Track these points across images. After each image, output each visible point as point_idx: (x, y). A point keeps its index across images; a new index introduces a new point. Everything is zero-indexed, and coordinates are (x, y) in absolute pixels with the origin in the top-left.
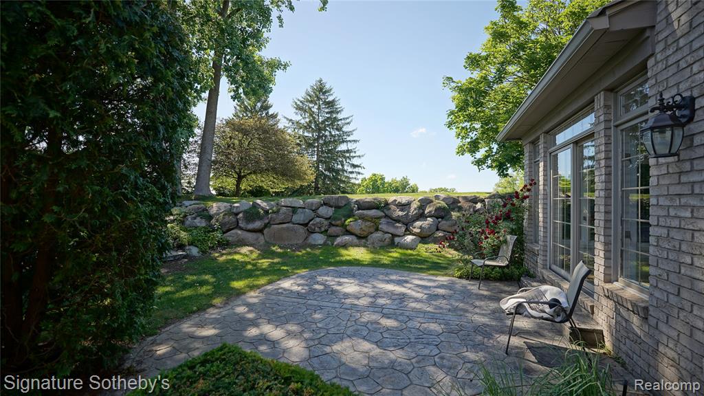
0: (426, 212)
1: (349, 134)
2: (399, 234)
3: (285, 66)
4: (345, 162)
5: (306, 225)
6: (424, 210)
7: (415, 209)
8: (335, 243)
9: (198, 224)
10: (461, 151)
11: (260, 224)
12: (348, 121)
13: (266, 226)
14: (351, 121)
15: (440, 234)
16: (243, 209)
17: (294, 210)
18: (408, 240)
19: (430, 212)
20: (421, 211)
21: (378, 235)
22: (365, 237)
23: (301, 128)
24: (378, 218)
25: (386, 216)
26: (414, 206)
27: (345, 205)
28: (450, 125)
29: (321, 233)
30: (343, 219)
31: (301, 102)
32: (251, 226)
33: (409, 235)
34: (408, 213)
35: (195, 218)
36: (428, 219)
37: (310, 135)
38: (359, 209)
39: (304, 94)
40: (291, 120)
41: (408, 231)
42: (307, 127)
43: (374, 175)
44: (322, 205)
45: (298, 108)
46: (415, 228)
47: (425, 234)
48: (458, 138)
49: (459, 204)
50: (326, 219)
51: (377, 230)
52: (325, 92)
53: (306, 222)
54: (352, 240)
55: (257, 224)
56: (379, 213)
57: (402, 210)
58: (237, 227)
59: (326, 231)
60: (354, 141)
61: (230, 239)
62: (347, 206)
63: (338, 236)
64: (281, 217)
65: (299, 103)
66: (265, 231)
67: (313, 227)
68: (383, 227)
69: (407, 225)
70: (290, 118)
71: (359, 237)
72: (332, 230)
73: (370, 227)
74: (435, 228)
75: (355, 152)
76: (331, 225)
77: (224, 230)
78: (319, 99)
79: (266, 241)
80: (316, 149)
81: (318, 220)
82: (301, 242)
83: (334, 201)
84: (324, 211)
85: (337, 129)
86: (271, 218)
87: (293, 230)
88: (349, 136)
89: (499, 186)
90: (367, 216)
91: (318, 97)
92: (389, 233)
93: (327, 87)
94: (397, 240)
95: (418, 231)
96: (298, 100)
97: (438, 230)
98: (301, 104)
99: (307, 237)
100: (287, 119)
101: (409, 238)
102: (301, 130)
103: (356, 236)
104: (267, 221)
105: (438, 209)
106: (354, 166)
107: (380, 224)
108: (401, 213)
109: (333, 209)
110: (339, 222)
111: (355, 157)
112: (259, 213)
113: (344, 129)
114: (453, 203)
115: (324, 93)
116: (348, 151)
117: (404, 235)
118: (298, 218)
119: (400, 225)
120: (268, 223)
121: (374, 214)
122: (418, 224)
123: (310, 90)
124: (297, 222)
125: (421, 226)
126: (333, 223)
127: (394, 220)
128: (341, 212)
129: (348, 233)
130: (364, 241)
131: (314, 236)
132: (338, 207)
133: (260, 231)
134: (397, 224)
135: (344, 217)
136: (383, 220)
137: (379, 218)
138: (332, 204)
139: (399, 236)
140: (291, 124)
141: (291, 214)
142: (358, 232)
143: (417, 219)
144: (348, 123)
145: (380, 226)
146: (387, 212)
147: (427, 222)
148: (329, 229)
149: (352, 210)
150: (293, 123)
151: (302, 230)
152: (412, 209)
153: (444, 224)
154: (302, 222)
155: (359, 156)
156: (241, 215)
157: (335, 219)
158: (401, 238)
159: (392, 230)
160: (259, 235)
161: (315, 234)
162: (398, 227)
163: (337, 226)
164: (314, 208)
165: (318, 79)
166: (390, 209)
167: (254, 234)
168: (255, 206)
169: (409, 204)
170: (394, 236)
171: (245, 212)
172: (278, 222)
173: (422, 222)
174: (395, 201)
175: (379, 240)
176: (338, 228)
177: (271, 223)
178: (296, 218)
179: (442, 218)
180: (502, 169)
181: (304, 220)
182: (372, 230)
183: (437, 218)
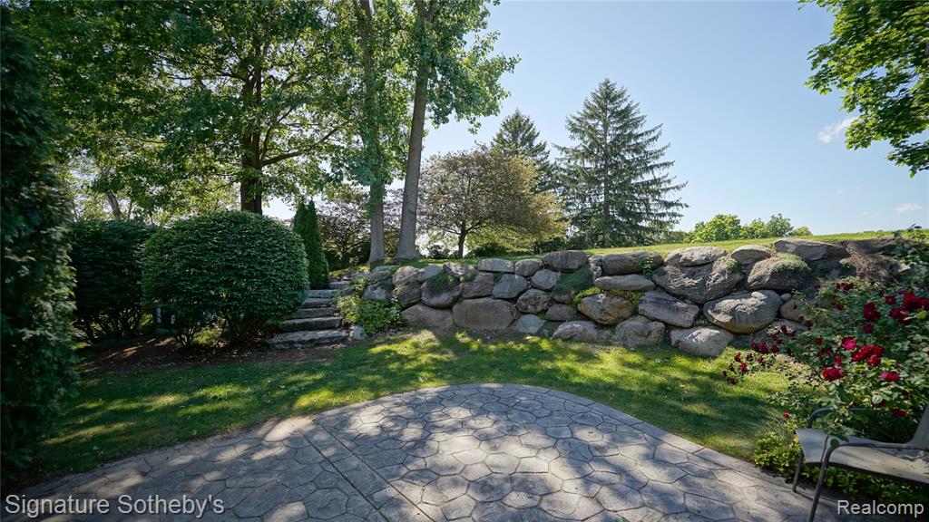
0: (750, 279)
1: (656, 155)
2: (680, 323)
3: (513, 63)
4: (650, 201)
5: (514, 300)
6: (746, 275)
7: (723, 273)
8: (556, 333)
9: (377, 297)
10: (860, 138)
11: (446, 298)
12: (653, 135)
13: (457, 300)
14: (660, 133)
16: (430, 276)
17: (497, 276)
18: (699, 337)
19: (760, 278)
20: (738, 277)
21: (637, 323)
22: (612, 326)
23: (577, 157)
24: (640, 291)
25: (657, 287)
26: (722, 265)
27: (580, 267)
28: (820, 81)
29: (537, 314)
30: (573, 292)
31: (578, 120)
32: (435, 301)
33: (705, 326)
34: (703, 283)
35: (375, 288)
36: (754, 294)
37: (593, 166)
38: (604, 273)
39: (582, 109)
40: (565, 148)
41: (702, 320)
42: (587, 154)
43: (721, 217)
44: (541, 268)
45: (575, 130)
46: (718, 312)
47: (742, 326)
48: (852, 108)
49: (843, 261)
50: (548, 291)
51: (635, 313)
52: (614, 99)
53: (513, 296)
54: (585, 330)
55: (444, 298)
56: (643, 281)
57: (692, 276)
58: (420, 302)
59: (544, 311)
60: (666, 164)
61: (408, 317)
62: (582, 269)
63: (562, 321)
64: (476, 287)
65: (574, 121)
66: (455, 308)
67: (524, 304)
68: (647, 308)
69: (701, 306)
70: (562, 146)
71: (600, 326)
72: (555, 311)
73: (621, 308)
74: (771, 314)
75: (669, 181)
76: (552, 302)
77: (403, 304)
78: (605, 109)
79: (454, 323)
80: (603, 185)
81: (532, 292)
82: (504, 327)
83: (559, 259)
84: (541, 277)
85: (636, 151)
86: (463, 289)
87: (492, 307)
88: (657, 157)
90: (616, 286)
91: (602, 108)
92: (659, 321)
93: (618, 89)
94: (675, 335)
95: (727, 319)
96: (574, 117)
97: (778, 318)
98: (578, 123)
99: (514, 320)
100: (559, 148)
101: (703, 334)
102: (579, 161)
103: (596, 323)
104: (457, 293)
105: (782, 272)
106: (668, 205)
107: (641, 302)
108: (688, 282)
109: (559, 274)
110: (564, 297)
111: (668, 189)
112: (448, 281)
113: (648, 149)
114: (827, 257)
115: (612, 100)
116: (655, 181)
117: (693, 326)
118: (502, 289)
119: (684, 305)
120: (460, 296)
121: (632, 283)
122: (727, 303)
123: (591, 99)
124: (500, 295)
125: (733, 310)
126: (556, 297)
127: (674, 295)
128: (572, 278)
129: (581, 316)
130: (608, 332)
131: (526, 318)
132: (567, 271)
133: (448, 307)
134: (679, 304)
135: (575, 287)
136: (650, 295)
137: (643, 290)
138: (555, 266)
139: (681, 328)
140: (564, 153)
141: (492, 282)
142: (596, 316)
143: (727, 294)
144: (654, 138)
145: (641, 307)
146: (658, 280)
147: (750, 301)
148: (550, 309)
149: (591, 276)
150: (567, 153)
151: (505, 308)
152: (715, 273)
153: (796, 305)
154: (506, 296)
155: (677, 187)
156: (425, 284)
157: (560, 291)
158: (685, 331)
159: (666, 315)
160: (447, 312)
161: (527, 316)
162: (678, 309)
163: (563, 303)
164: (526, 273)
165: (603, 81)
166: (665, 273)
167: (439, 311)
168: (446, 270)
169: (708, 263)
170: (669, 327)
171: (432, 280)
172: (472, 295)
173: (738, 301)
174: (678, 256)
175: (636, 333)
176: (564, 308)
177: (464, 296)
178: (498, 290)
179: (793, 292)
181: (510, 293)
182: (625, 313)
183: (780, 292)
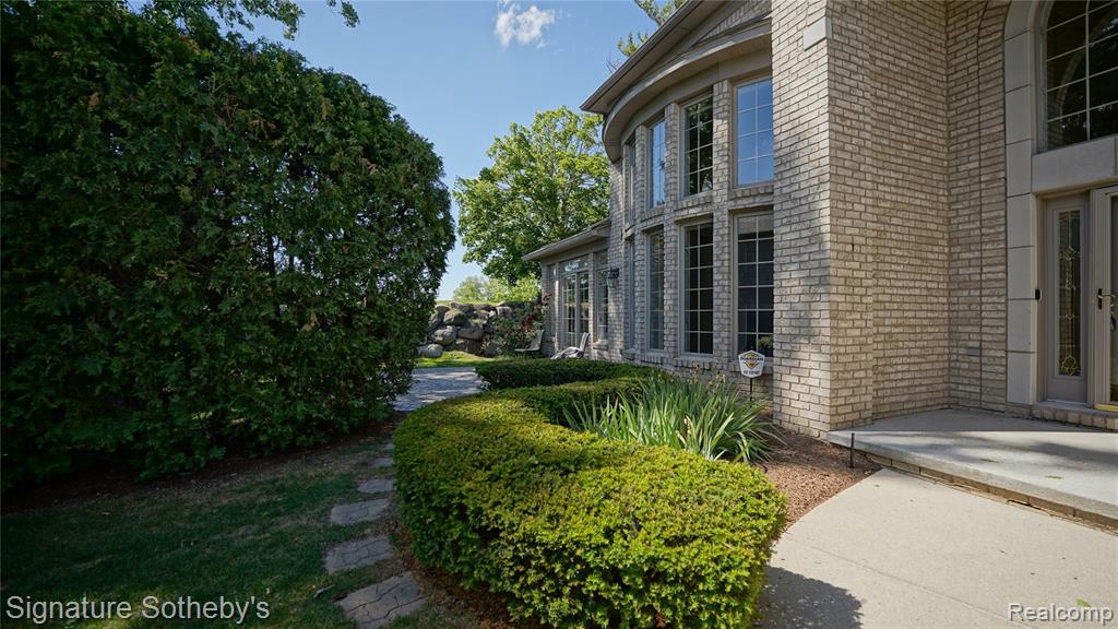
0: (445, 320)
6: (443, 319)
7: (434, 318)
15: (460, 341)
19: (449, 320)
20: (440, 319)
33: (432, 343)
36: (448, 327)
41: (431, 340)
46: (436, 336)
47: (446, 342)
69: (428, 334)
74: (454, 336)
89: (460, 295)
95: (441, 339)
97: (457, 337)
101: (433, 347)
105: (456, 317)
114: (469, 311)
117: (427, 344)
122: (439, 332)
125: (442, 335)
143: (437, 328)
147: (447, 330)
153: (464, 332)
158: (424, 347)
173: (443, 331)
179: (460, 325)
180: (512, 279)
183: (456, 326)
